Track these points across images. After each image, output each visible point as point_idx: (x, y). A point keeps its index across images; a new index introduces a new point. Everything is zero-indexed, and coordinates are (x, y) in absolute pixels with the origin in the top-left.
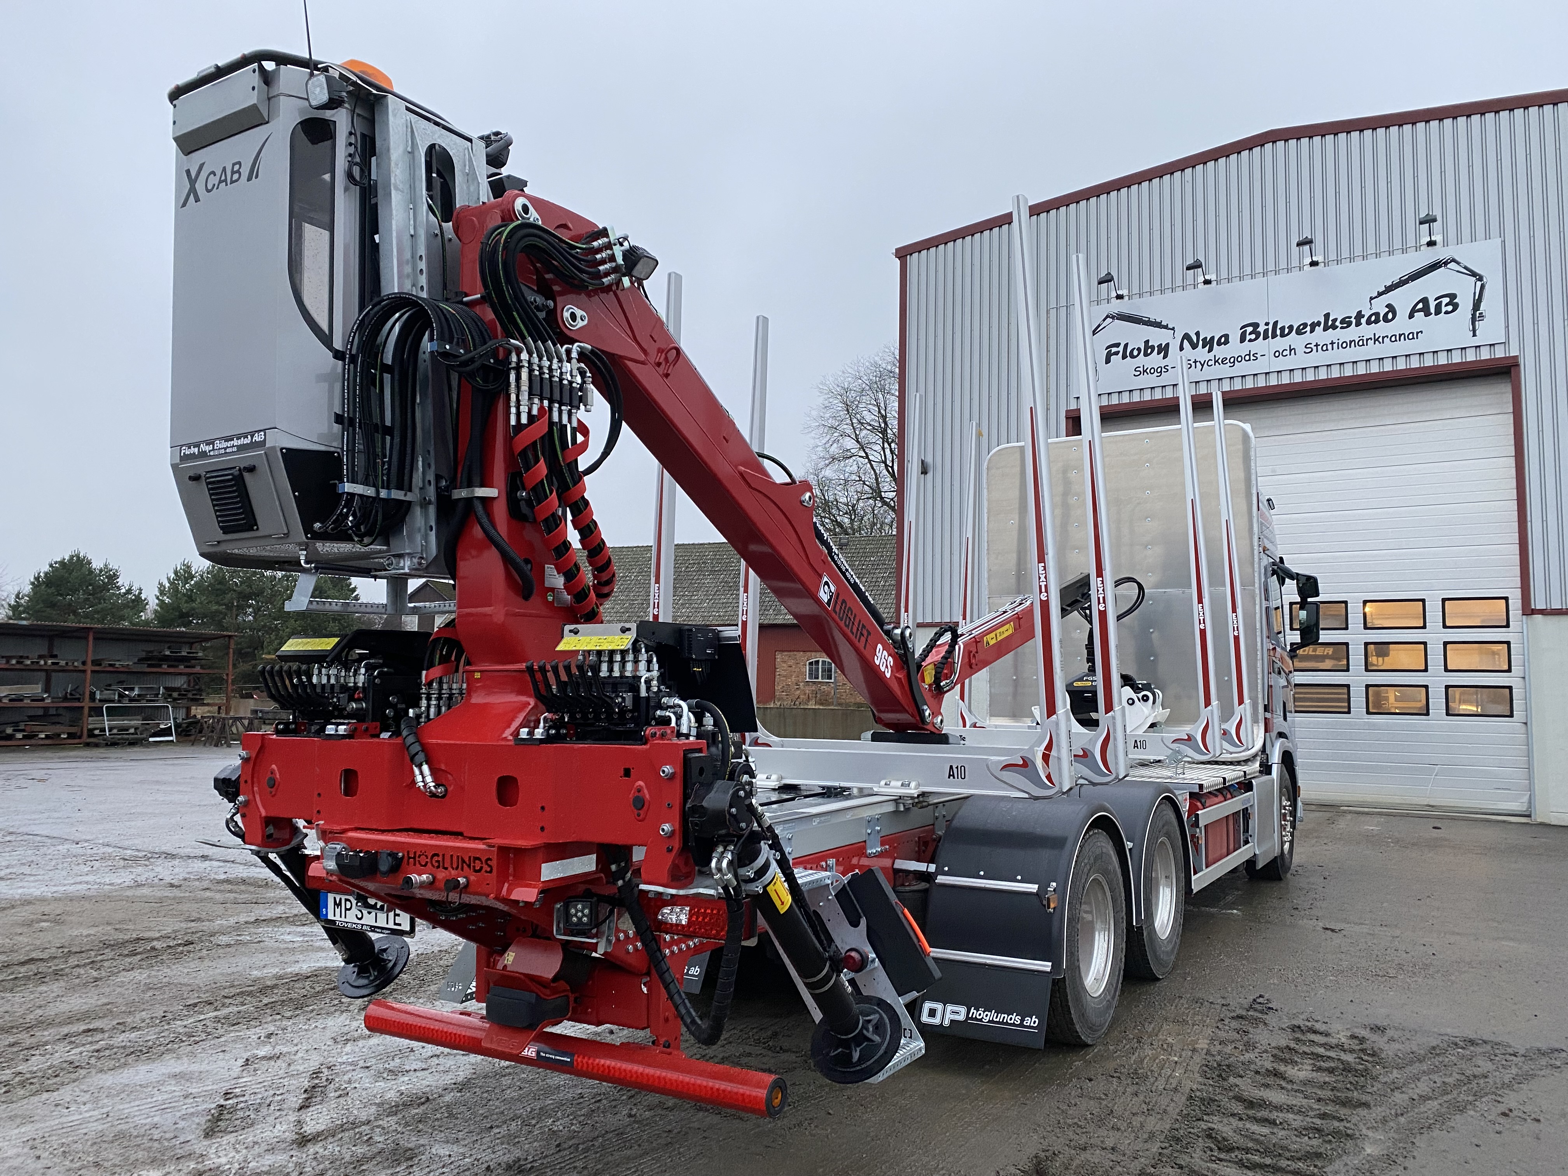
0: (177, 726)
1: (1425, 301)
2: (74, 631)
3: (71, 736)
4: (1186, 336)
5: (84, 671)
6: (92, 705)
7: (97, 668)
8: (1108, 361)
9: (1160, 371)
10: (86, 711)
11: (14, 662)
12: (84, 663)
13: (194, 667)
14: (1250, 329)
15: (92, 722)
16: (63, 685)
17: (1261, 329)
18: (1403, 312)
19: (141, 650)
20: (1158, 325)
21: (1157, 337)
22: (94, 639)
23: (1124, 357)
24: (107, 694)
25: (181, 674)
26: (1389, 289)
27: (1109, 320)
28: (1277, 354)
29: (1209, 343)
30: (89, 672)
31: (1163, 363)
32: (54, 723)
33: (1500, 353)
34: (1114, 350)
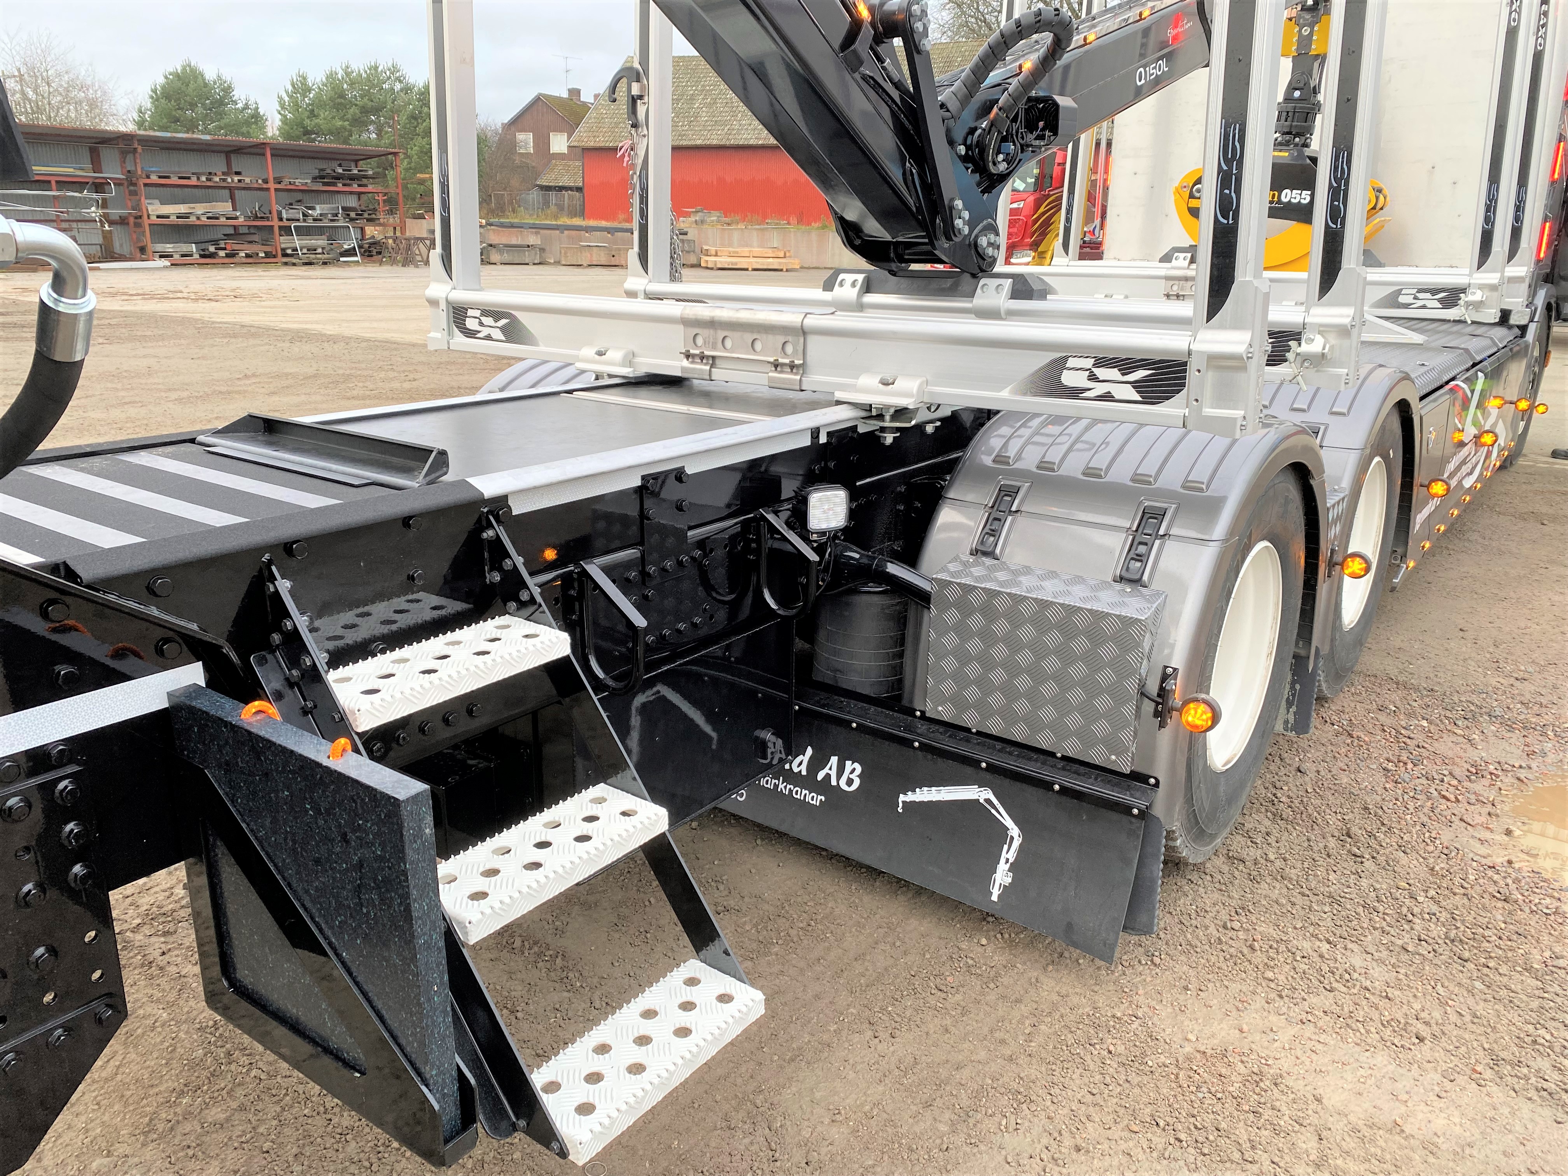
0: (360, 247)
2: (250, 147)
3: (268, 255)
5: (268, 189)
6: (281, 224)
7: (278, 186)
10: (276, 230)
11: (204, 178)
12: (266, 181)
13: (366, 186)
15: (284, 242)
16: (250, 203)
19: (313, 168)
22: (272, 155)
24: (292, 214)
25: (351, 193)
30: (272, 190)
32: (250, 242)
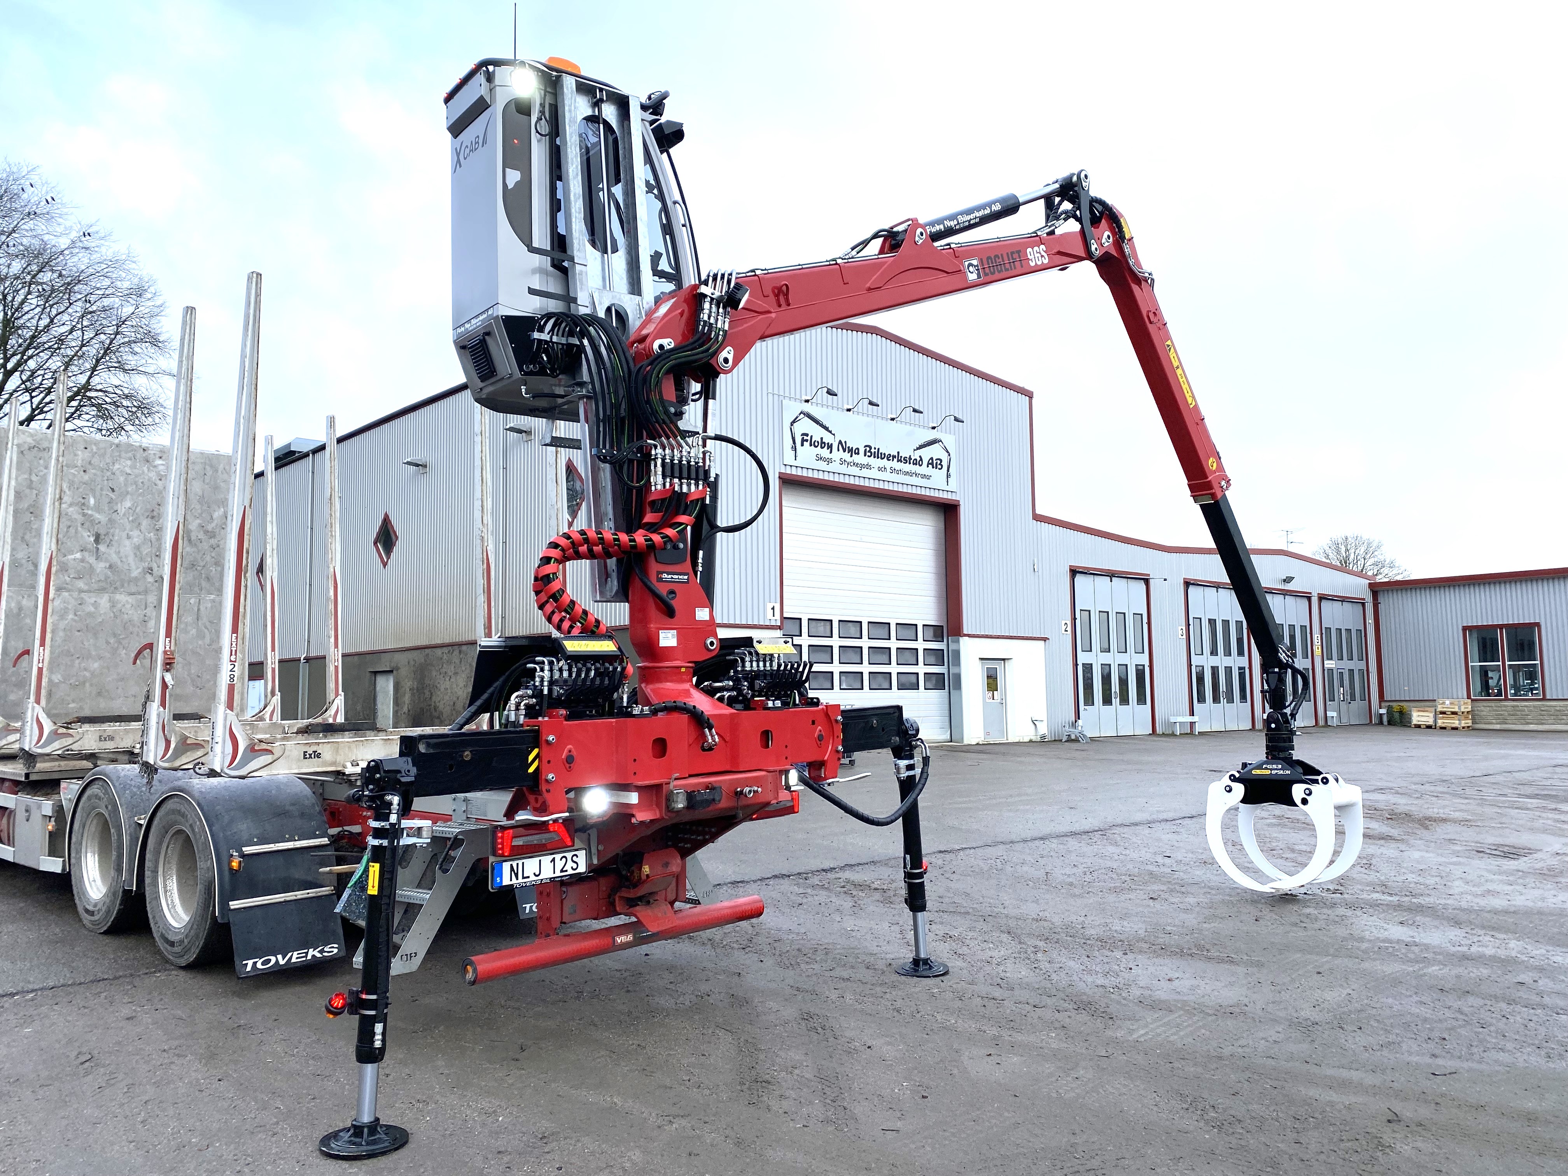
1: (932, 459)
4: (840, 442)
8: (802, 445)
9: (829, 461)
14: (868, 449)
17: (873, 450)
18: (925, 462)
20: (827, 429)
21: (828, 438)
23: (811, 445)
26: (921, 447)
27: (802, 416)
28: (880, 469)
29: (850, 450)
31: (830, 456)
33: (954, 498)
34: (805, 438)
